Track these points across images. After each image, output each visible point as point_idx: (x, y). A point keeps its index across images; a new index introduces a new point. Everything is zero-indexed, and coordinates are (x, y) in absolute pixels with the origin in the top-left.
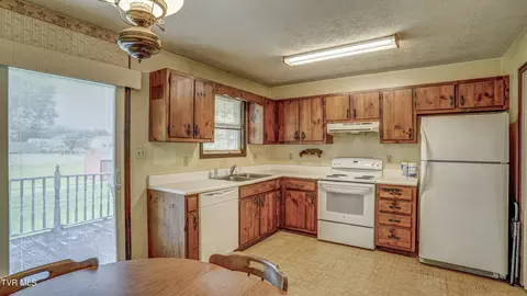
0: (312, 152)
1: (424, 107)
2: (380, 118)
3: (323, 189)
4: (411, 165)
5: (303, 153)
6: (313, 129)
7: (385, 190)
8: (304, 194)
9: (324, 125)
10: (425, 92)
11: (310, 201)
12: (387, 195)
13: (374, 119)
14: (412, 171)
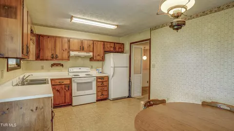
0: (57, 65)
1: (107, 49)
2: (93, 52)
3: (75, 82)
4: (100, 69)
5: (53, 65)
6: (62, 53)
7: (100, 78)
8: (64, 86)
9: (69, 52)
10: (107, 44)
11: (67, 89)
12: (100, 80)
13: (90, 51)
14: (100, 71)
